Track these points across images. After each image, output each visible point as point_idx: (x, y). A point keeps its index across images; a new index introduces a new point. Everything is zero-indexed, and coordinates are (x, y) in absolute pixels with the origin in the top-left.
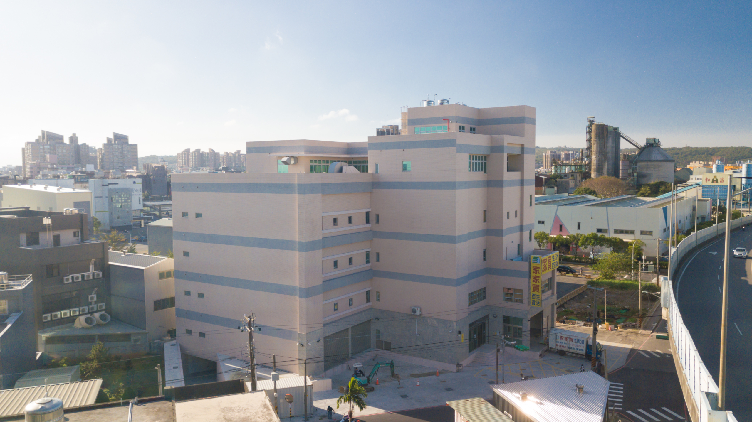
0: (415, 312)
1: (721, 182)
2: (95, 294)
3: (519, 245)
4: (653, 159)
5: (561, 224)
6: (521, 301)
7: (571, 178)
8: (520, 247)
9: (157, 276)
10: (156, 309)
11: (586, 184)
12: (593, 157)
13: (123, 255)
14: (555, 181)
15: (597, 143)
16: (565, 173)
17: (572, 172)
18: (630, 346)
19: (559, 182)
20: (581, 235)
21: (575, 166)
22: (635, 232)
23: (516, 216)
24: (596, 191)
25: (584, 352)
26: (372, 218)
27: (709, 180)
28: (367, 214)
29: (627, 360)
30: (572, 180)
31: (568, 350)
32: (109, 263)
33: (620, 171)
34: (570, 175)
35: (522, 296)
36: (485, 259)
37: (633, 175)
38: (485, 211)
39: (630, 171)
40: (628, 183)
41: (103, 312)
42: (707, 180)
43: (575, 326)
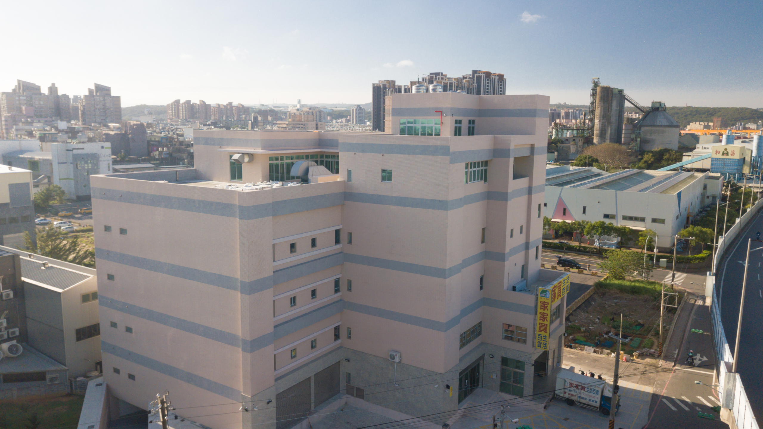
0: (394, 358)
1: (731, 155)
2: (5, 318)
3: (523, 266)
4: (658, 124)
5: (565, 207)
6: (525, 342)
7: (572, 143)
8: (524, 268)
9: (79, 299)
10: (79, 339)
11: (589, 152)
12: (597, 121)
13: (43, 268)
14: (555, 146)
15: (602, 107)
16: (567, 137)
17: (574, 137)
18: (649, 389)
19: (560, 147)
20: (588, 222)
21: (577, 130)
22: (646, 219)
23: (521, 232)
24: (599, 159)
25: (598, 405)
26: (344, 237)
27: (719, 152)
28: (337, 232)
29: (649, 414)
30: (574, 145)
31: (579, 399)
32: (23, 279)
33: (623, 135)
34: (572, 140)
35: (525, 336)
36: (481, 288)
37: (636, 141)
38: (484, 229)
39: (633, 136)
40: (631, 149)
41: (14, 342)
42: (717, 152)
43: (584, 352)
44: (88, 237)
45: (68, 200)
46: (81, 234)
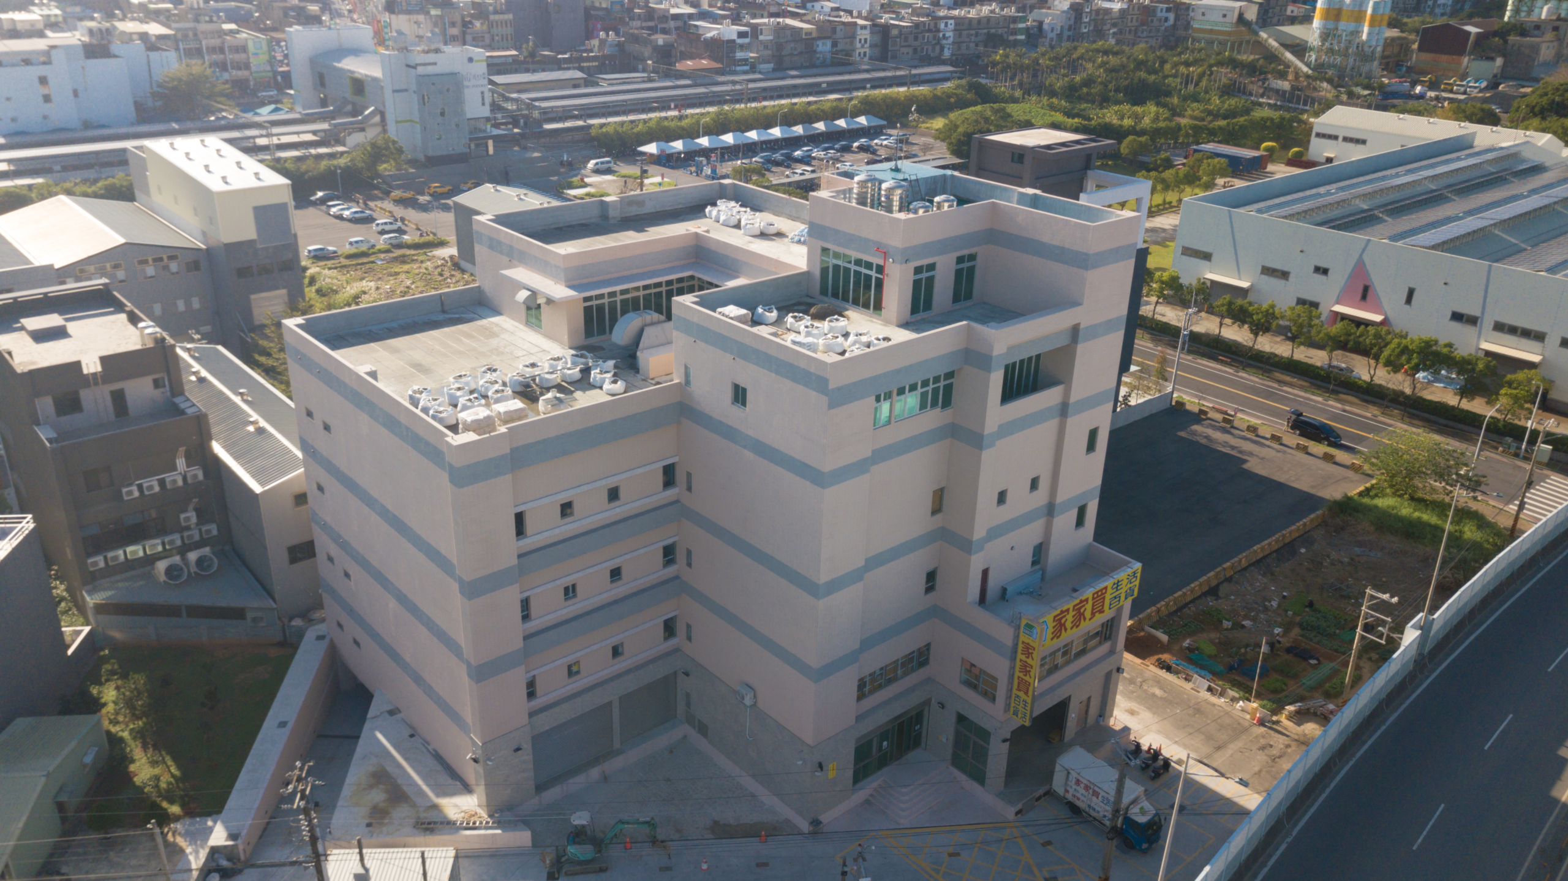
0: (743, 698)
2: (193, 510)
3: (1036, 547)
5: (1367, 284)
6: (993, 699)
8: (1040, 549)
10: (293, 560)
13: (251, 428)
23: (1033, 490)
26: (679, 477)
28: (668, 469)
31: (1087, 810)
32: (214, 449)
34: (1550, 27)
35: (995, 688)
36: (930, 590)
38: (938, 491)
41: (206, 551)
43: (1188, 686)
44: (422, 262)
45: (413, 162)
46: (412, 252)
